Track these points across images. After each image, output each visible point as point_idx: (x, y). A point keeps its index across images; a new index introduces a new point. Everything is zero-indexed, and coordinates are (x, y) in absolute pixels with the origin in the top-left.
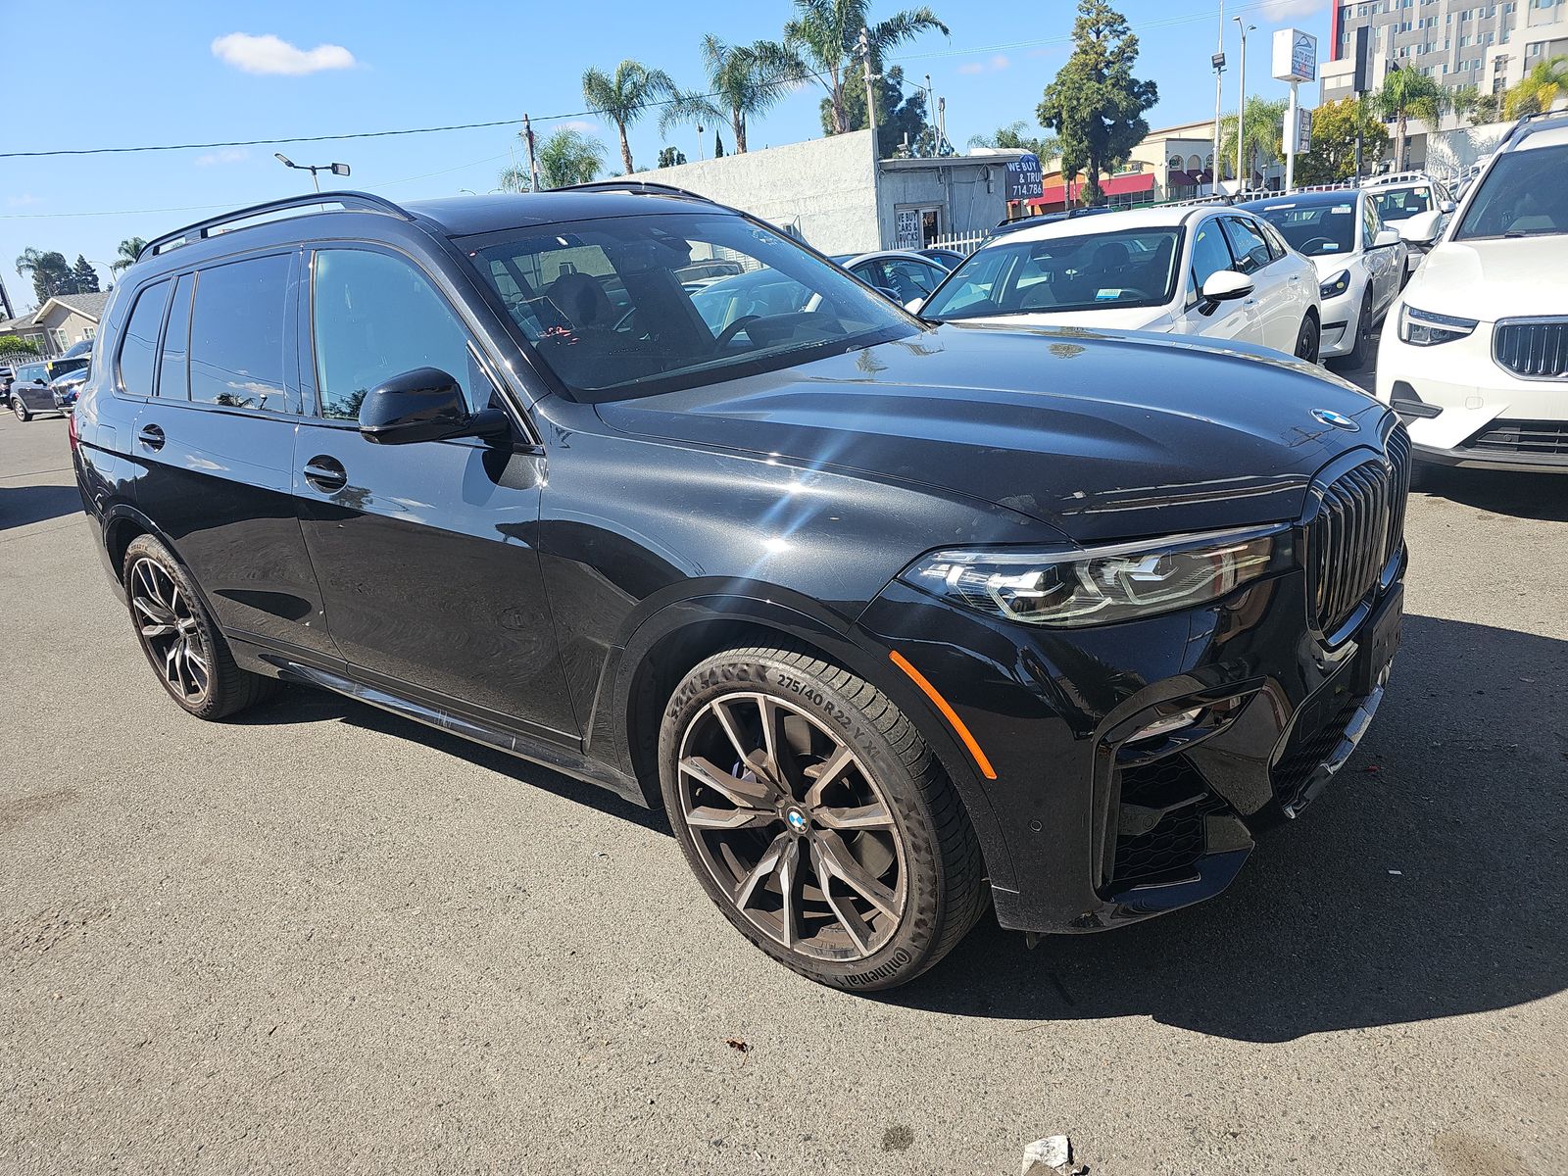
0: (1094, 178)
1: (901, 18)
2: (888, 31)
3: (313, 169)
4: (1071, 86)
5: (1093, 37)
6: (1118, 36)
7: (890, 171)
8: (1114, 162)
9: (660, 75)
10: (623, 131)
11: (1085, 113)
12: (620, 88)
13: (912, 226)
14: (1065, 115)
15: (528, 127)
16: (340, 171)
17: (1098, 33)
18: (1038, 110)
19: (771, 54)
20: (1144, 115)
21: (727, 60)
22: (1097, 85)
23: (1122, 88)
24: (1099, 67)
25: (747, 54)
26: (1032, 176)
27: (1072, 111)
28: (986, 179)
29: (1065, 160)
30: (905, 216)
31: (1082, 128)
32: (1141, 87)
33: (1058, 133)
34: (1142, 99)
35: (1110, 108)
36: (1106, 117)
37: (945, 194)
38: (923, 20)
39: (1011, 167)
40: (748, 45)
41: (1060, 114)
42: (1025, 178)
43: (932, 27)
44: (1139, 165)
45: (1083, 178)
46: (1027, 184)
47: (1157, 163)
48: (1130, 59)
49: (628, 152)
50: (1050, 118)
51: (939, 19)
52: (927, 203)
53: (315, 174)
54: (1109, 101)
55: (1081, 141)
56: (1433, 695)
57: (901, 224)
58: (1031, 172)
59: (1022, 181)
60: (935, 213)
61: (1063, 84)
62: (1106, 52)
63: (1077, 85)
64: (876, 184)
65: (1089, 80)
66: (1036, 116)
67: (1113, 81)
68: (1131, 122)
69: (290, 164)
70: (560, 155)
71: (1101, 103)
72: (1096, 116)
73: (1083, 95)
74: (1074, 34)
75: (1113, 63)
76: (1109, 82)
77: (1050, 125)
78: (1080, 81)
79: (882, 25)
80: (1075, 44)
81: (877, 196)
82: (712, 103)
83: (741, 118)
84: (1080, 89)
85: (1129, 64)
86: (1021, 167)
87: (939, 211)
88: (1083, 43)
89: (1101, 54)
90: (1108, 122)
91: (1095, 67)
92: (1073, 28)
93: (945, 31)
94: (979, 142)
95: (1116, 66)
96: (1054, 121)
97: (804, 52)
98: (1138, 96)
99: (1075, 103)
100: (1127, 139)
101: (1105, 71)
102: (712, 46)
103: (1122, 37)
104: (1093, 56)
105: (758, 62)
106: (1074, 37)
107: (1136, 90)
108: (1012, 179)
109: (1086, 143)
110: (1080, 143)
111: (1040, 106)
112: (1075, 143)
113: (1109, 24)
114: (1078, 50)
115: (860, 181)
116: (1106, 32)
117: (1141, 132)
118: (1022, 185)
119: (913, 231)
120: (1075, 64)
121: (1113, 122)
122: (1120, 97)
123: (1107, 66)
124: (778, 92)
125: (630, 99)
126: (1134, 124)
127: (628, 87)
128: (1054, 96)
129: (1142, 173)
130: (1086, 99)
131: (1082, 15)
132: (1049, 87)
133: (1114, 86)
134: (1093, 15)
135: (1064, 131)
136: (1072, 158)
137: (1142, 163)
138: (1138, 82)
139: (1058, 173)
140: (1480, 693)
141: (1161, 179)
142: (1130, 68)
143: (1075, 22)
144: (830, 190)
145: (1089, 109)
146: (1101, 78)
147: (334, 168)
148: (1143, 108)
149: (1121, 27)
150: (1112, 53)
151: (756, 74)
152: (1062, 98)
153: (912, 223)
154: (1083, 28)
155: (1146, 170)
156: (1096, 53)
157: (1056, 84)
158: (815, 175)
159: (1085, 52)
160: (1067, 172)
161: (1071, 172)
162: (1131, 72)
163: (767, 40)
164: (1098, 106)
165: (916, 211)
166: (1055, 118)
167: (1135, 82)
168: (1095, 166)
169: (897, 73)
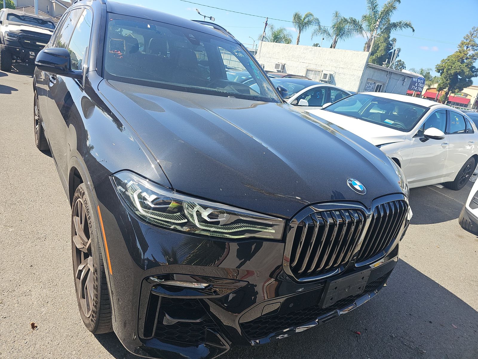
0: (447, 94)
1: (400, 23)
2: (395, 25)
3: (205, 16)
4: (451, 62)
5: (465, 48)
6: (474, 51)
7: (371, 67)
8: (456, 91)
9: (317, 19)
10: (300, 33)
11: (452, 72)
12: (304, 20)
13: (371, 87)
14: (445, 70)
15: (267, 21)
16: (212, 19)
17: (467, 48)
18: (436, 66)
19: (354, 22)
20: (473, 79)
21: (339, 20)
22: (460, 64)
23: (468, 68)
24: (463, 58)
25: (346, 20)
26: (421, 85)
27: (448, 70)
28: (403, 80)
29: (439, 85)
30: (370, 83)
31: (450, 76)
32: (475, 69)
33: (440, 76)
34: (474, 73)
35: (462, 73)
36: (459, 75)
37: (387, 81)
38: (407, 25)
39: (414, 79)
40: (347, 17)
41: (443, 69)
42: (418, 84)
43: (409, 28)
44: (466, 95)
45: (443, 93)
46: (418, 86)
47: (473, 96)
48: (475, 59)
49: (299, 39)
50: (440, 70)
51: (412, 26)
52: (379, 82)
53: (205, 18)
54: (462, 70)
55: (447, 80)
56: (410, 314)
57: (368, 85)
58: (421, 83)
59: (416, 85)
60: (381, 86)
61: (448, 60)
62: (468, 54)
63: (453, 62)
64: (364, 70)
65: (458, 61)
66: (435, 68)
67: (466, 64)
68: (467, 80)
69: (199, 13)
70: (278, 34)
71: (459, 70)
72: (456, 74)
73: (454, 66)
74: (459, 45)
75: (469, 59)
76: (465, 64)
77: (439, 72)
78: (455, 61)
79: (393, 23)
80: (458, 48)
81: (363, 74)
82: (330, 32)
83: (337, 39)
84: (454, 64)
85: (474, 61)
86: (418, 81)
87: (382, 85)
88: (461, 49)
89: (466, 55)
90: (459, 77)
91: (462, 58)
92: (459, 43)
93: (414, 31)
94: (413, 70)
95: (469, 60)
96: (441, 71)
97: (365, 25)
98: (473, 72)
99: (450, 67)
100: (464, 85)
101: (465, 60)
102: (337, 15)
103: (475, 51)
104: (462, 54)
105: (348, 24)
106: (459, 46)
107: (473, 70)
108: (413, 83)
109: (449, 81)
110: (446, 81)
111: (438, 65)
112: (445, 80)
113: (472, 46)
114: (458, 51)
115: (359, 67)
116: (470, 48)
117: (469, 84)
118: (416, 86)
119: (371, 89)
120: (455, 55)
121: (461, 78)
122: (467, 71)
123: (466, 59)
124: (351, 34)
125: (306, 24)
126: (468, 81)
127: (306, 20)
128: (444, 63)
129: (467, 98)
130: (454, 67)
131: (464, 40)
132: (443, 60)
133: (466, 66)
134: (468, 41)
135: (443, 75)
136: (442, 85)
137: (468, 95)
138: (475, 67)
139: (435, 88)
140: (431, 322)
141: (472, 102)
142: (474, 62)
143: (461, 42)
144: (348, 67)
145: (454, 71)
146: (462, 62)
147: (211, 18)
148: (473, 76)
149: (476, 48)
150: (470, 55)
151: (347, 27)
152: (446, 64)
153: (372, 86)
154: (463, 44)
155: (468, 97)
156: (464, 54)
157: (446, 59)
158: (346, 61)
159: (460, 52)
160: (438, 89)
161: (440, 89)
162: (474, 63)
163: (354, 18)
164: (458, 71)
165: (375, 83)
166: (441, 70)
167: (474, 67)
168: (449, 90)
169: (394, 40)
